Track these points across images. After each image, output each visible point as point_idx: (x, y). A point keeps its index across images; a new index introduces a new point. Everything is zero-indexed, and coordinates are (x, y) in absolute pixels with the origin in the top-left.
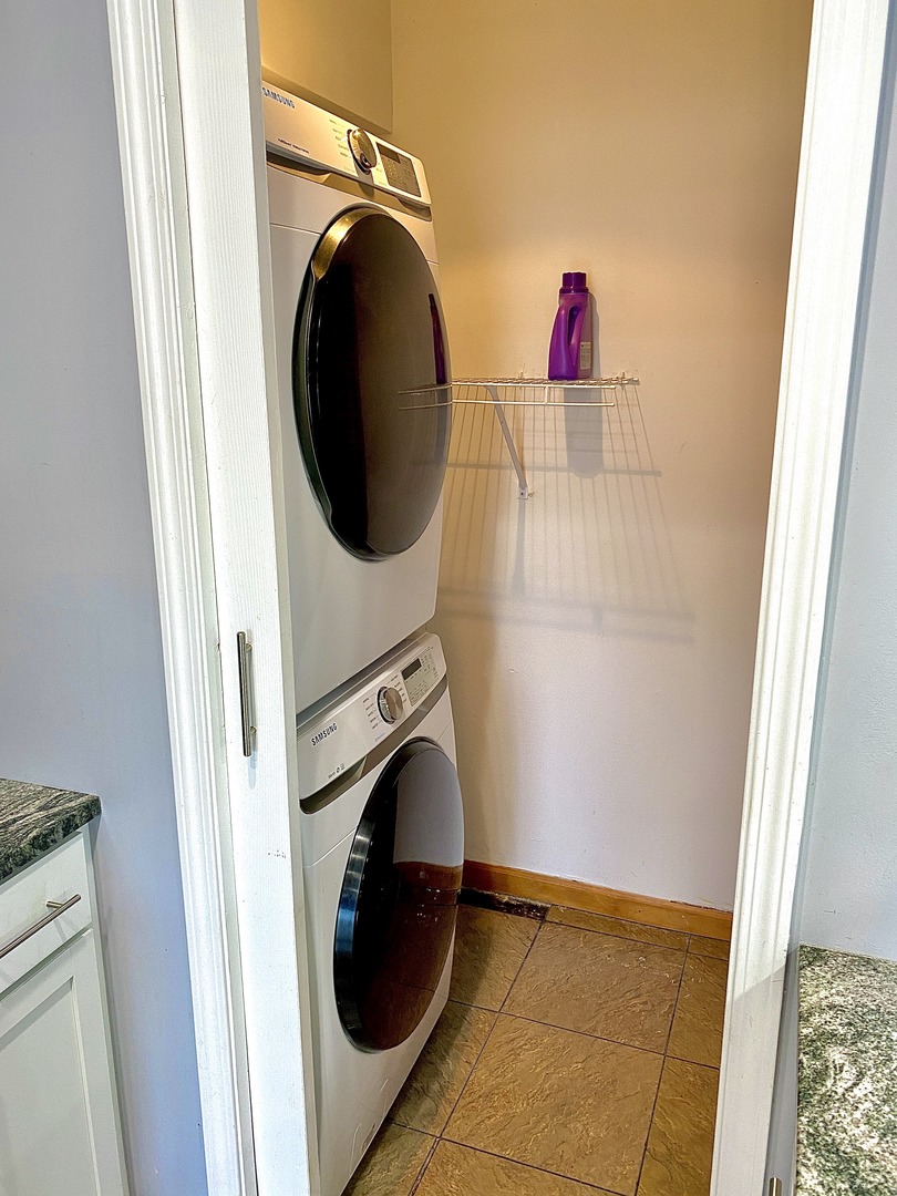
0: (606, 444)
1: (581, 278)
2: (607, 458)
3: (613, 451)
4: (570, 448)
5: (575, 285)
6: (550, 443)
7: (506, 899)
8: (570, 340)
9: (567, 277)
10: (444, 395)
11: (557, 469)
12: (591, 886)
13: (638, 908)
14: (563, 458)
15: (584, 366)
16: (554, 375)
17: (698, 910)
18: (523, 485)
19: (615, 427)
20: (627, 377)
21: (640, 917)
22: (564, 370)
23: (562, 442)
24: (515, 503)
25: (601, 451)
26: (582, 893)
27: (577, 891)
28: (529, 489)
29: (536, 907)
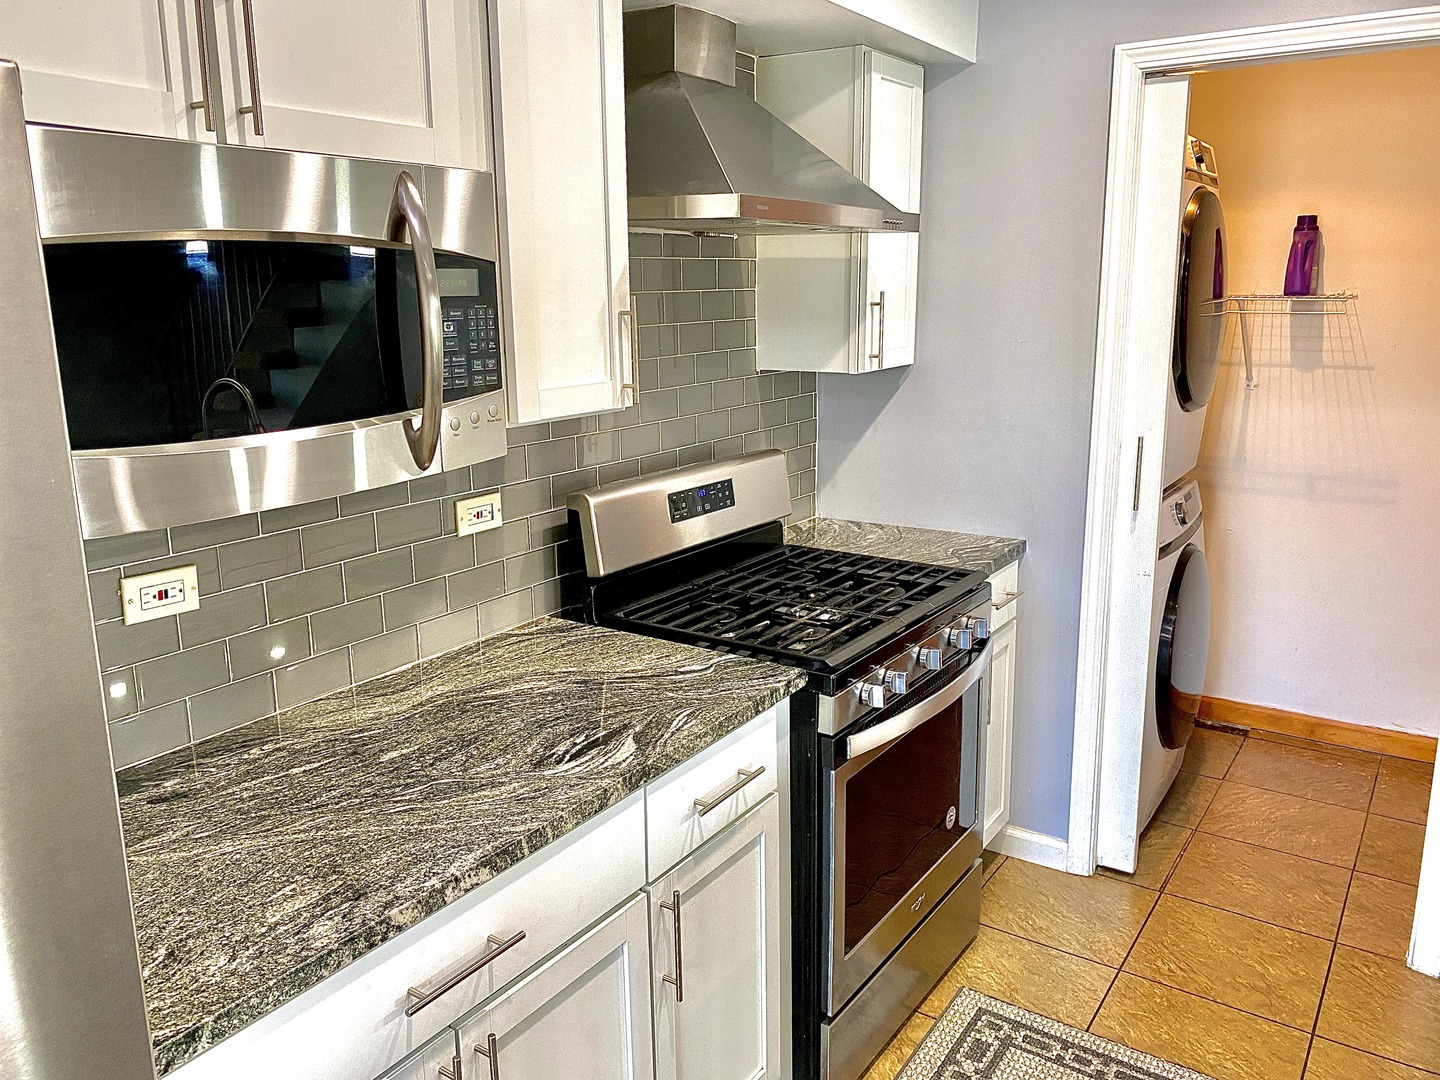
0: (1326, 346)
1: (1313, 219)
2: (1326, 358)
3: (1332, 351)
4: (1293, 349)
5: (1308, 225)
6: (1276, 343)
7: (1210, 723)
8: (1304, 266)
9: (1301, 219)
10: (1219, 307)
11: (1281, 366)
12: (1290, 713)
13: (1333, 731)
14: (1287, 356)
15: (1313, 285)
16: (1288, 292)
17: (1390, 734)
18: (1249, 378)
19: (1335, 333)
20: (1347, 293)
21: (1337, 739)
22: (1297, 287)
23: (1287, 344)
24: (1241, 396)
25: (1321, 351)
26: (1281, 718)
27: (1276, 717)
28: (1254, 382)
29: (1238, 729)
